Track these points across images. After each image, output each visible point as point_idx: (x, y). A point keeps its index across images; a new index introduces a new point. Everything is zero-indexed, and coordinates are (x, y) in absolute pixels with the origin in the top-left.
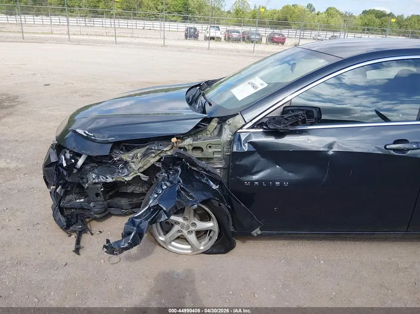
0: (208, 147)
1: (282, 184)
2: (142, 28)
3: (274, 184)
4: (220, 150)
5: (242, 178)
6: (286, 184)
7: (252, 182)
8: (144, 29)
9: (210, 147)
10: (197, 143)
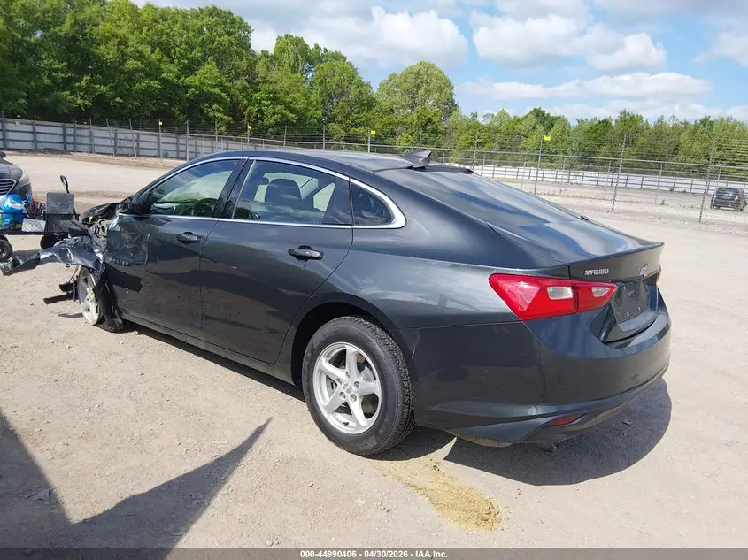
2: (669, 189)
3: (122, 262)
6: (127, 263)
8: (672, 191)
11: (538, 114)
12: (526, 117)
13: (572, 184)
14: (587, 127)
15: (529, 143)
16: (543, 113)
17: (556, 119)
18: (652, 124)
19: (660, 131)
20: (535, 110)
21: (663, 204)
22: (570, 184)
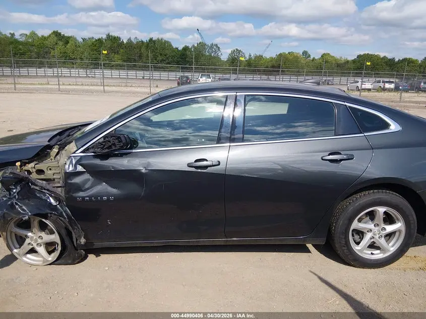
0: (48, 169)
1: (108, 199)
2: (141, 78)
3: (102, 198)
4: (58, 172)
5: (74, 195)
6: (112, 198)
7: (83, 198)
8: (143, 78)
9: (50, 169)
10: (40, 166)
11: (56, 34)
12: (50, 36)
13: (89, 77)
14: (90, 43)
15: (56, 52)
16: (60, 34)
17: (69, 38)
18: (125, 42)
19: (130, 45)
20: (54, 32)
21: (157, 87)
22: (87, 77)
